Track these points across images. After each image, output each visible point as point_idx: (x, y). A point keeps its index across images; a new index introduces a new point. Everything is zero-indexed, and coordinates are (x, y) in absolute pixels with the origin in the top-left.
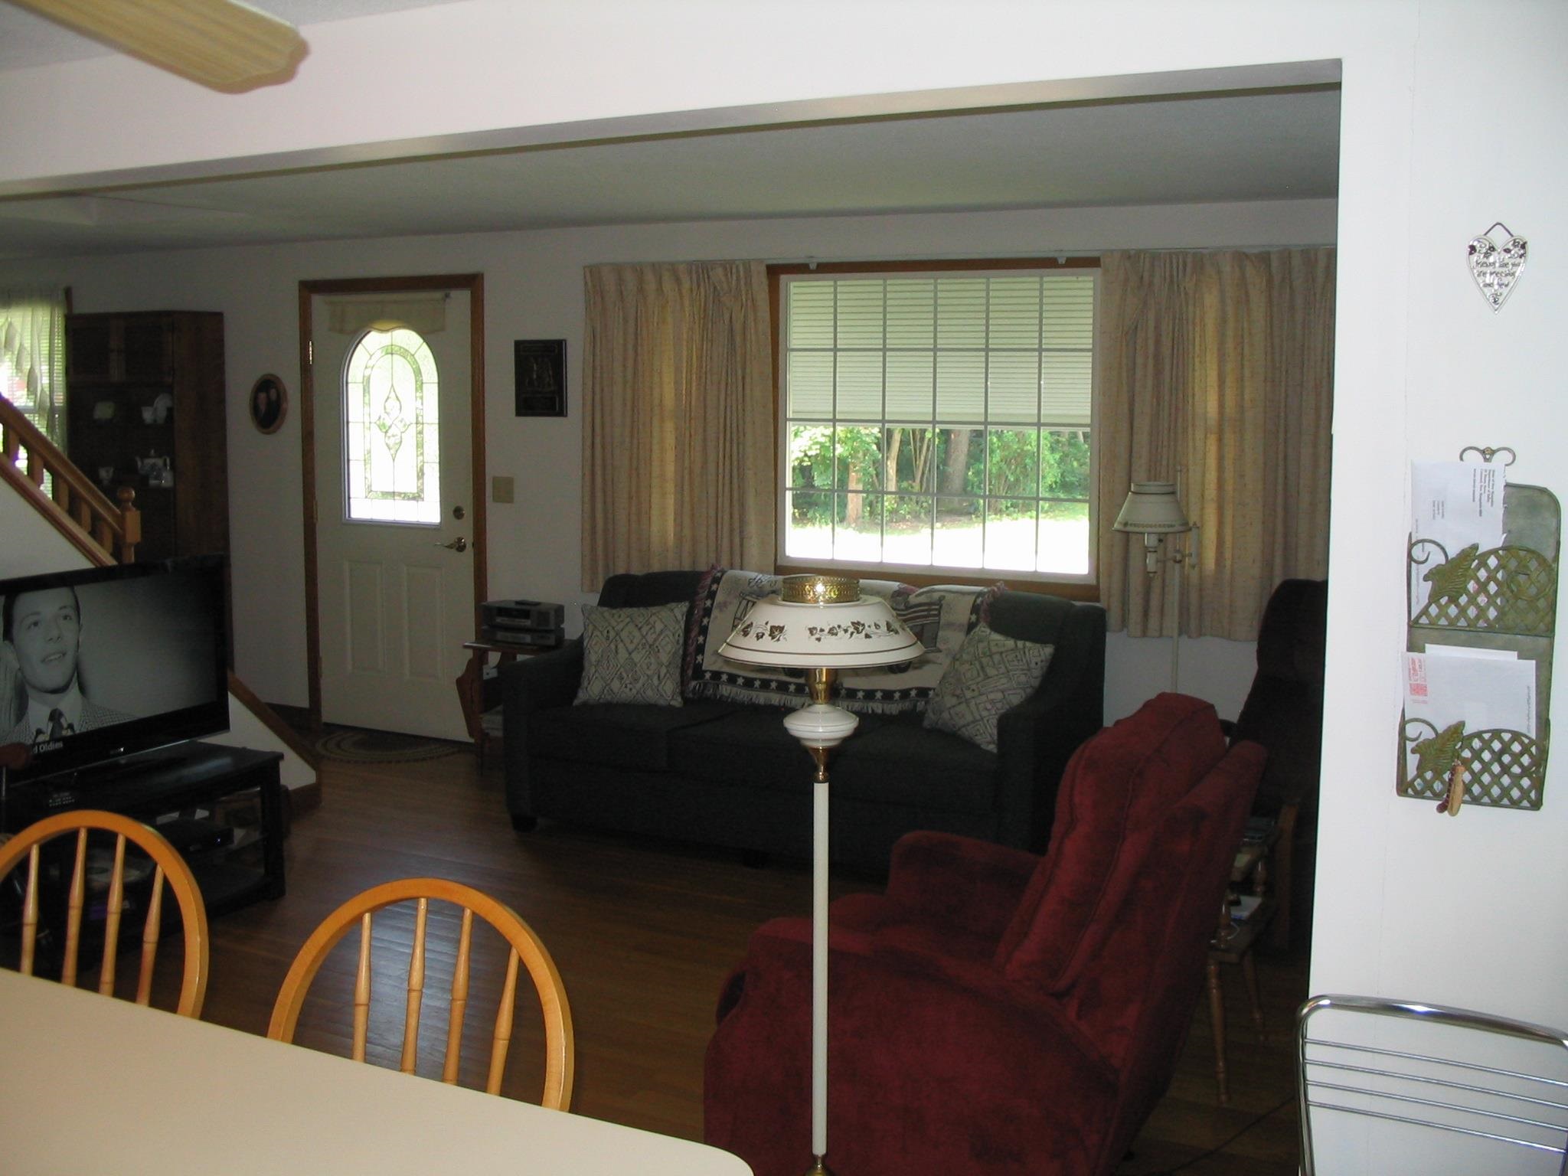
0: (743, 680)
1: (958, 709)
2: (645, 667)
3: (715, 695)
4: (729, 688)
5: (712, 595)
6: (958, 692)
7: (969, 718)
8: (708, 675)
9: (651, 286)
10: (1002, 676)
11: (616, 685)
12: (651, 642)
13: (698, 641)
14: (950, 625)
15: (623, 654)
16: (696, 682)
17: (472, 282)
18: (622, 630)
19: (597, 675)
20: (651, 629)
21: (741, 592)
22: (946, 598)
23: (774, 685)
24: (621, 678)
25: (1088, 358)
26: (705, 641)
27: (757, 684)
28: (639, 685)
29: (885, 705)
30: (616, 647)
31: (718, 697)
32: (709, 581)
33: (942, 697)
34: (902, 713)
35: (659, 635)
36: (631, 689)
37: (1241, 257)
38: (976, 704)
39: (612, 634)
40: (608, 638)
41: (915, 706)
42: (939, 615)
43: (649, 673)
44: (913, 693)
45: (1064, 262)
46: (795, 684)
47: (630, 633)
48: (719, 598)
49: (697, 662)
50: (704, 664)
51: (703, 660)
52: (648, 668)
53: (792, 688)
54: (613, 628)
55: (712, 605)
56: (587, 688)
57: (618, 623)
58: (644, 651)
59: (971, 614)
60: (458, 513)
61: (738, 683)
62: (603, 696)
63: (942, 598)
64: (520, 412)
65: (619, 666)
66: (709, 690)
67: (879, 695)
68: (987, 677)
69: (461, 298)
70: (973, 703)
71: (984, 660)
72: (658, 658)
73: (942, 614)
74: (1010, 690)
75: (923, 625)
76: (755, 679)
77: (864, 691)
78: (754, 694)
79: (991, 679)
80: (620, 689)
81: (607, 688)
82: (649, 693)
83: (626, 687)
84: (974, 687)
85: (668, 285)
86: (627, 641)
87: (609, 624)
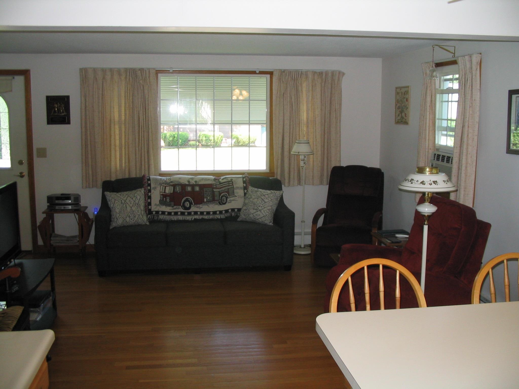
0: (167, 213)
1: (257, 213)
2: (137, 212)
3: (158, 219)
4: (162, 216)
5: (149, 185)
6: (256, 208)
7: (262, 215)
8: (154, 213)
9: (108, 77)
10: (270, 201)
11: (128, 219)
12: (137, 203)
13: (148, 201)
14: (238, 188)
15: (129, 209)
16: (150, 215)
17: (25, 73)
18: (126, 200)
19: (120, 216)
20: (136, 198)
21: (160, 183)
22: (233, 179)
23: (179, 213)
24: (130, 217)
25: (265, 102)
26: (151, 201)
27: (173, 213)
28: (136, 219)
29: (221, 216)
30: (126, 206)
31: (159, 220)
32: (146, 180)
33: (249, 210)
34: (226, 217)
35: (139, 200)
36: (133, 220)
37: (314, 73)
38: (264, 211)
39: (123, 202)
40: (122, 203)
41: (231, 215)
42: (233, 185)
43: (139, 214)
44: (230, 211)
45: (258, 73)
46: (187, 212)
47: (130, 200)
48: (152, 186)
49: (149, 208)
50: (152, 209)
51: (151, 207)
52: (138, 212)
53: (186, 213)
54: (123, 199)
55: (151, 188)
56: (116, 222)
57: (124, 198)
58: (136, 206)
59: (243, 184)
60: (21, 163)
61: (166, 214)
62: (123, 224)
63: (232, 180)
64: (48, 123)
65: (128, 212)
66: (155, 218)
67: (218, 212)
68: (265, 202)
69: (20, 79)
70: (262, 211)
71: (263, 197)
72: (141, 208)
73: (234, 185)
74: (273, 205)
75: (228, 189)
76: (172, 212)
77: (212, 212)
78: (172, 217)
79: (267, 203)
80: (129, 220)
81: (125, 221)
82: (140, 221)
83: (132, 220)
84: (262, 206)
85: (116, 77)
86: (129, 203)
87: (121, 198)
